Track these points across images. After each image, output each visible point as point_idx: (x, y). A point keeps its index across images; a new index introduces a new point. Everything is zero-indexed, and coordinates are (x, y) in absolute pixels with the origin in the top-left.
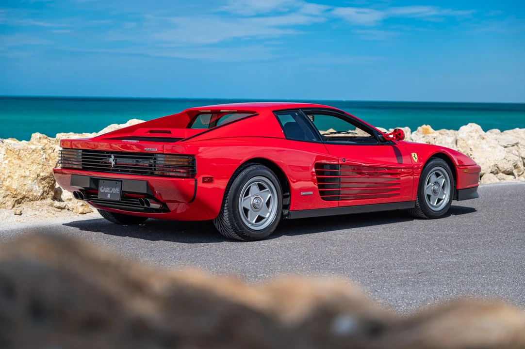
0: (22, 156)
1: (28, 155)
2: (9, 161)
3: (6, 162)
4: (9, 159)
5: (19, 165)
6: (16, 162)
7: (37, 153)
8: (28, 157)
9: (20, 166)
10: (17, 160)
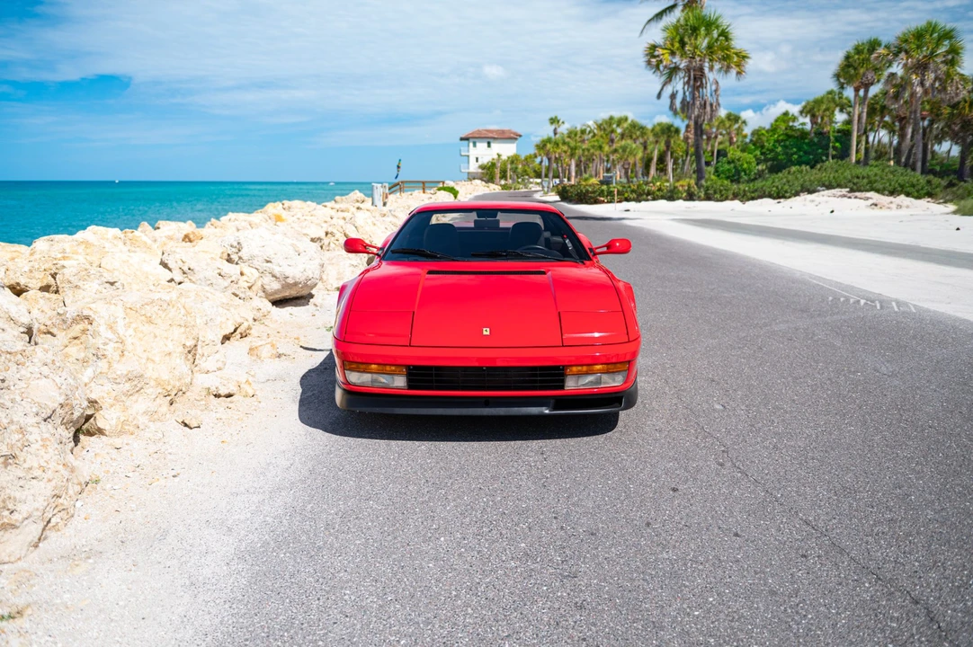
0: (154, 317)
1: (160, 312)
2: (135, 330)
3: (131, 331)
4: (134, 325)
5: (152, 334)
6: (147, 328)
7: (173, 307)
8: (163, 316)
9: (156, 337)
10: (147, 325)
